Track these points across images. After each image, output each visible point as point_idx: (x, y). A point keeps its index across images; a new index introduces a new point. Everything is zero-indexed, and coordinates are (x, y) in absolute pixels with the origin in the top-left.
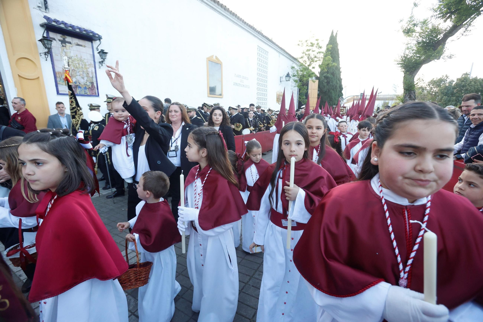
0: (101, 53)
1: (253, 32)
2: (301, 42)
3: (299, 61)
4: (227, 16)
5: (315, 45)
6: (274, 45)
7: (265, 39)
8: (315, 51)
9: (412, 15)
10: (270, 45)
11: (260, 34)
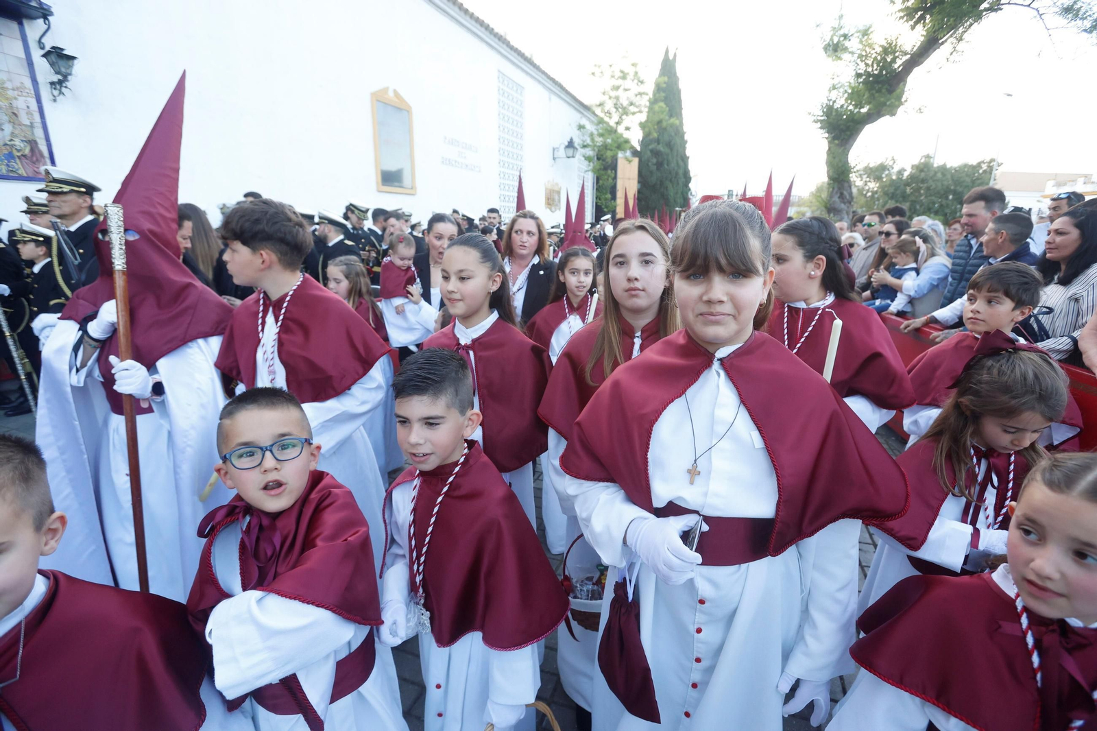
0: (53, 58)
1: (487, 36)
2: (599, 67)
3: (594, 113)
5: (630, 77)
6: (537, 72)
7: (516, 55)
8: (629, 90)
10: (528, 70)
11: (503, 43)
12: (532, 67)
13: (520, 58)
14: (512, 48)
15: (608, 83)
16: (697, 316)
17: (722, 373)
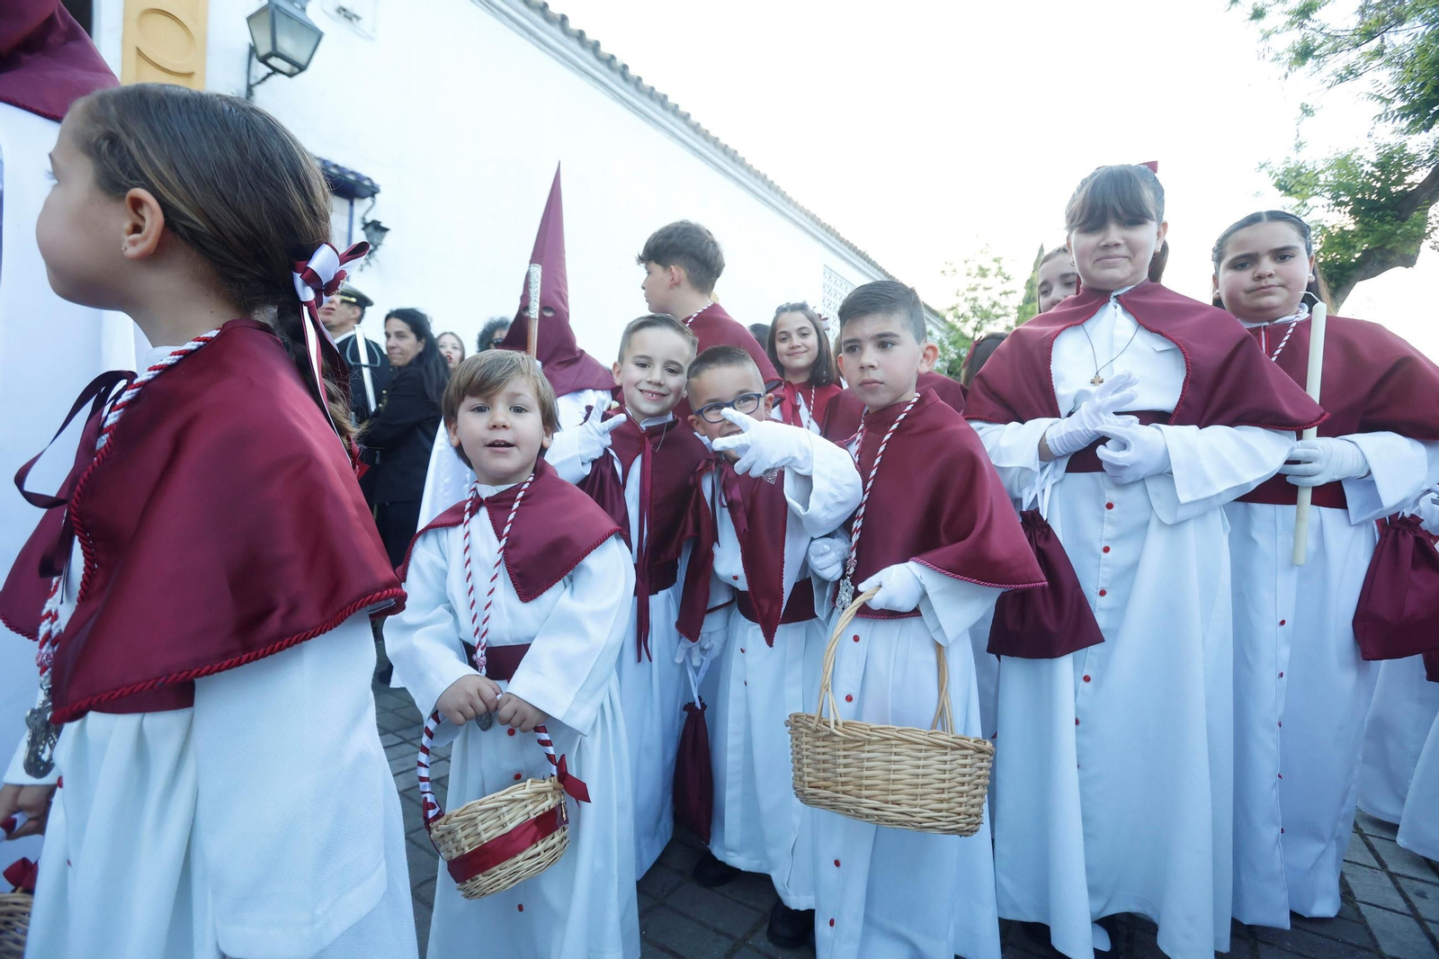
0: (370, 229)
1: (813, 227)
2: (951, 264)
3: (944, 320)
4: (738, 176)
5: (991, 275)
6: (873, 269)
7: (846, 248)
8: (990, 288)
9: (1299, 139)
10: (861, 266)
11: (832, 234)
12: (866, 263)
13: (851, 252)
14: (842, 240)
15: (964, 283)
16: (1095, 262)
17: (1119, 307)
